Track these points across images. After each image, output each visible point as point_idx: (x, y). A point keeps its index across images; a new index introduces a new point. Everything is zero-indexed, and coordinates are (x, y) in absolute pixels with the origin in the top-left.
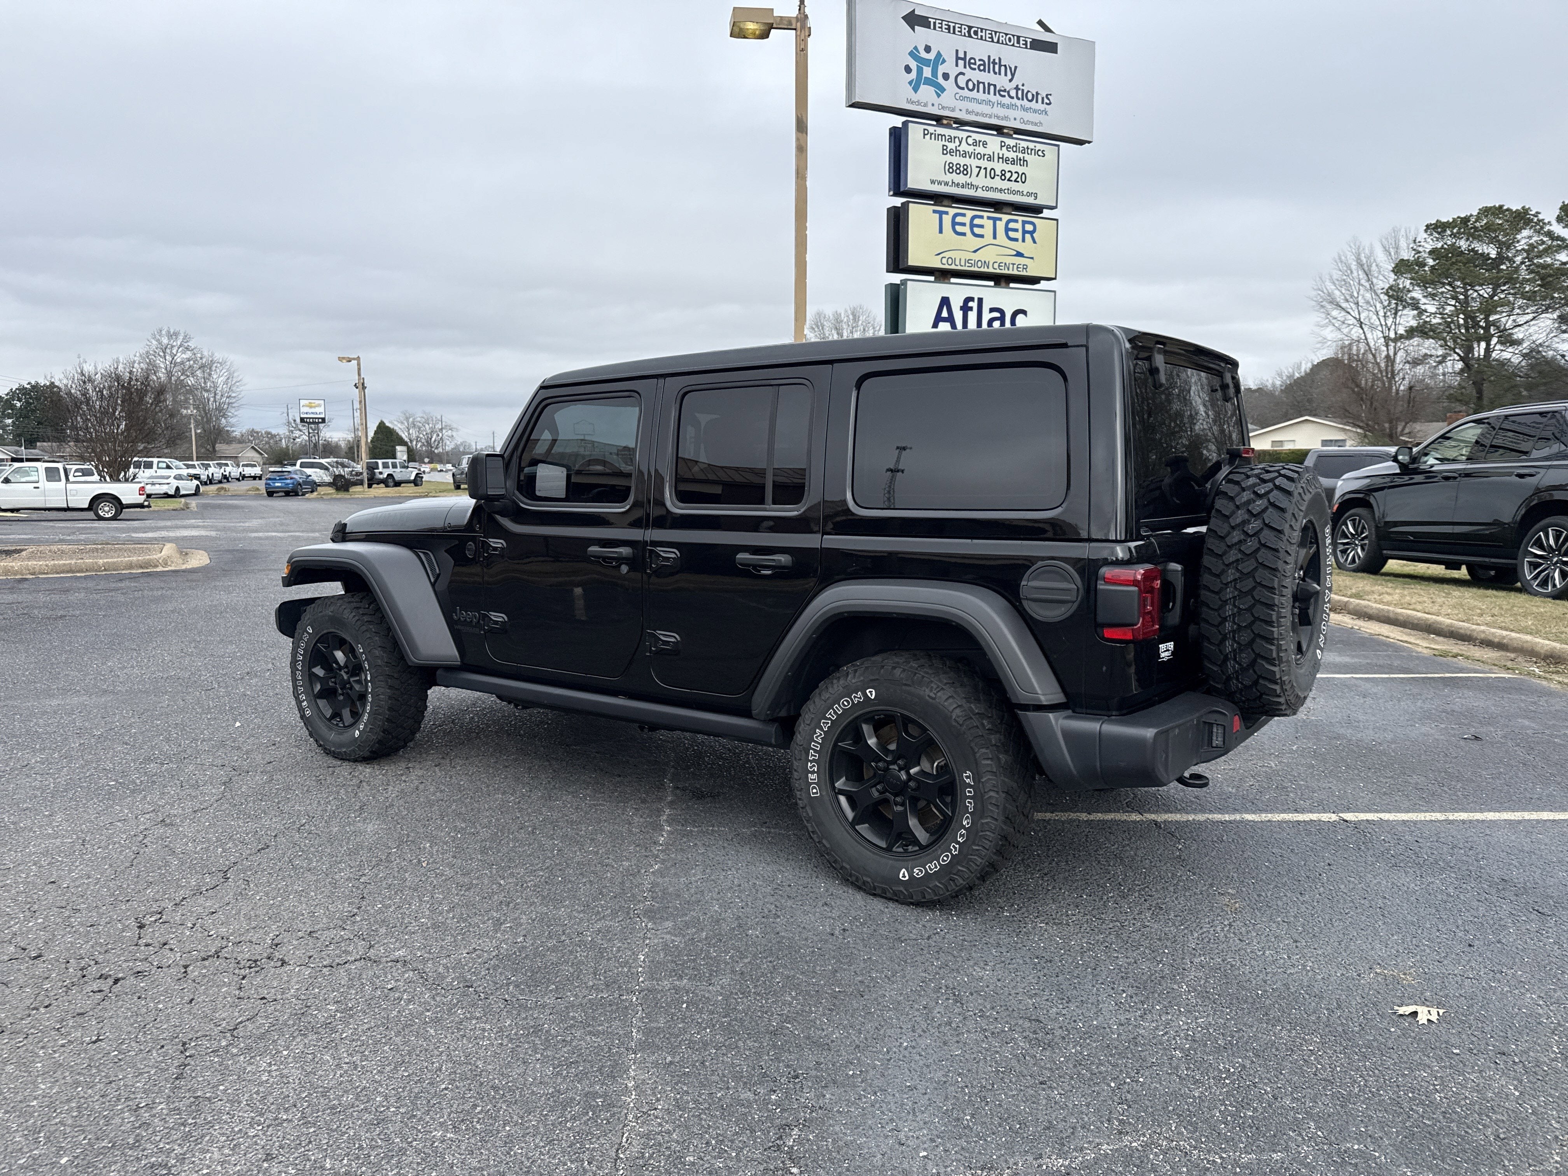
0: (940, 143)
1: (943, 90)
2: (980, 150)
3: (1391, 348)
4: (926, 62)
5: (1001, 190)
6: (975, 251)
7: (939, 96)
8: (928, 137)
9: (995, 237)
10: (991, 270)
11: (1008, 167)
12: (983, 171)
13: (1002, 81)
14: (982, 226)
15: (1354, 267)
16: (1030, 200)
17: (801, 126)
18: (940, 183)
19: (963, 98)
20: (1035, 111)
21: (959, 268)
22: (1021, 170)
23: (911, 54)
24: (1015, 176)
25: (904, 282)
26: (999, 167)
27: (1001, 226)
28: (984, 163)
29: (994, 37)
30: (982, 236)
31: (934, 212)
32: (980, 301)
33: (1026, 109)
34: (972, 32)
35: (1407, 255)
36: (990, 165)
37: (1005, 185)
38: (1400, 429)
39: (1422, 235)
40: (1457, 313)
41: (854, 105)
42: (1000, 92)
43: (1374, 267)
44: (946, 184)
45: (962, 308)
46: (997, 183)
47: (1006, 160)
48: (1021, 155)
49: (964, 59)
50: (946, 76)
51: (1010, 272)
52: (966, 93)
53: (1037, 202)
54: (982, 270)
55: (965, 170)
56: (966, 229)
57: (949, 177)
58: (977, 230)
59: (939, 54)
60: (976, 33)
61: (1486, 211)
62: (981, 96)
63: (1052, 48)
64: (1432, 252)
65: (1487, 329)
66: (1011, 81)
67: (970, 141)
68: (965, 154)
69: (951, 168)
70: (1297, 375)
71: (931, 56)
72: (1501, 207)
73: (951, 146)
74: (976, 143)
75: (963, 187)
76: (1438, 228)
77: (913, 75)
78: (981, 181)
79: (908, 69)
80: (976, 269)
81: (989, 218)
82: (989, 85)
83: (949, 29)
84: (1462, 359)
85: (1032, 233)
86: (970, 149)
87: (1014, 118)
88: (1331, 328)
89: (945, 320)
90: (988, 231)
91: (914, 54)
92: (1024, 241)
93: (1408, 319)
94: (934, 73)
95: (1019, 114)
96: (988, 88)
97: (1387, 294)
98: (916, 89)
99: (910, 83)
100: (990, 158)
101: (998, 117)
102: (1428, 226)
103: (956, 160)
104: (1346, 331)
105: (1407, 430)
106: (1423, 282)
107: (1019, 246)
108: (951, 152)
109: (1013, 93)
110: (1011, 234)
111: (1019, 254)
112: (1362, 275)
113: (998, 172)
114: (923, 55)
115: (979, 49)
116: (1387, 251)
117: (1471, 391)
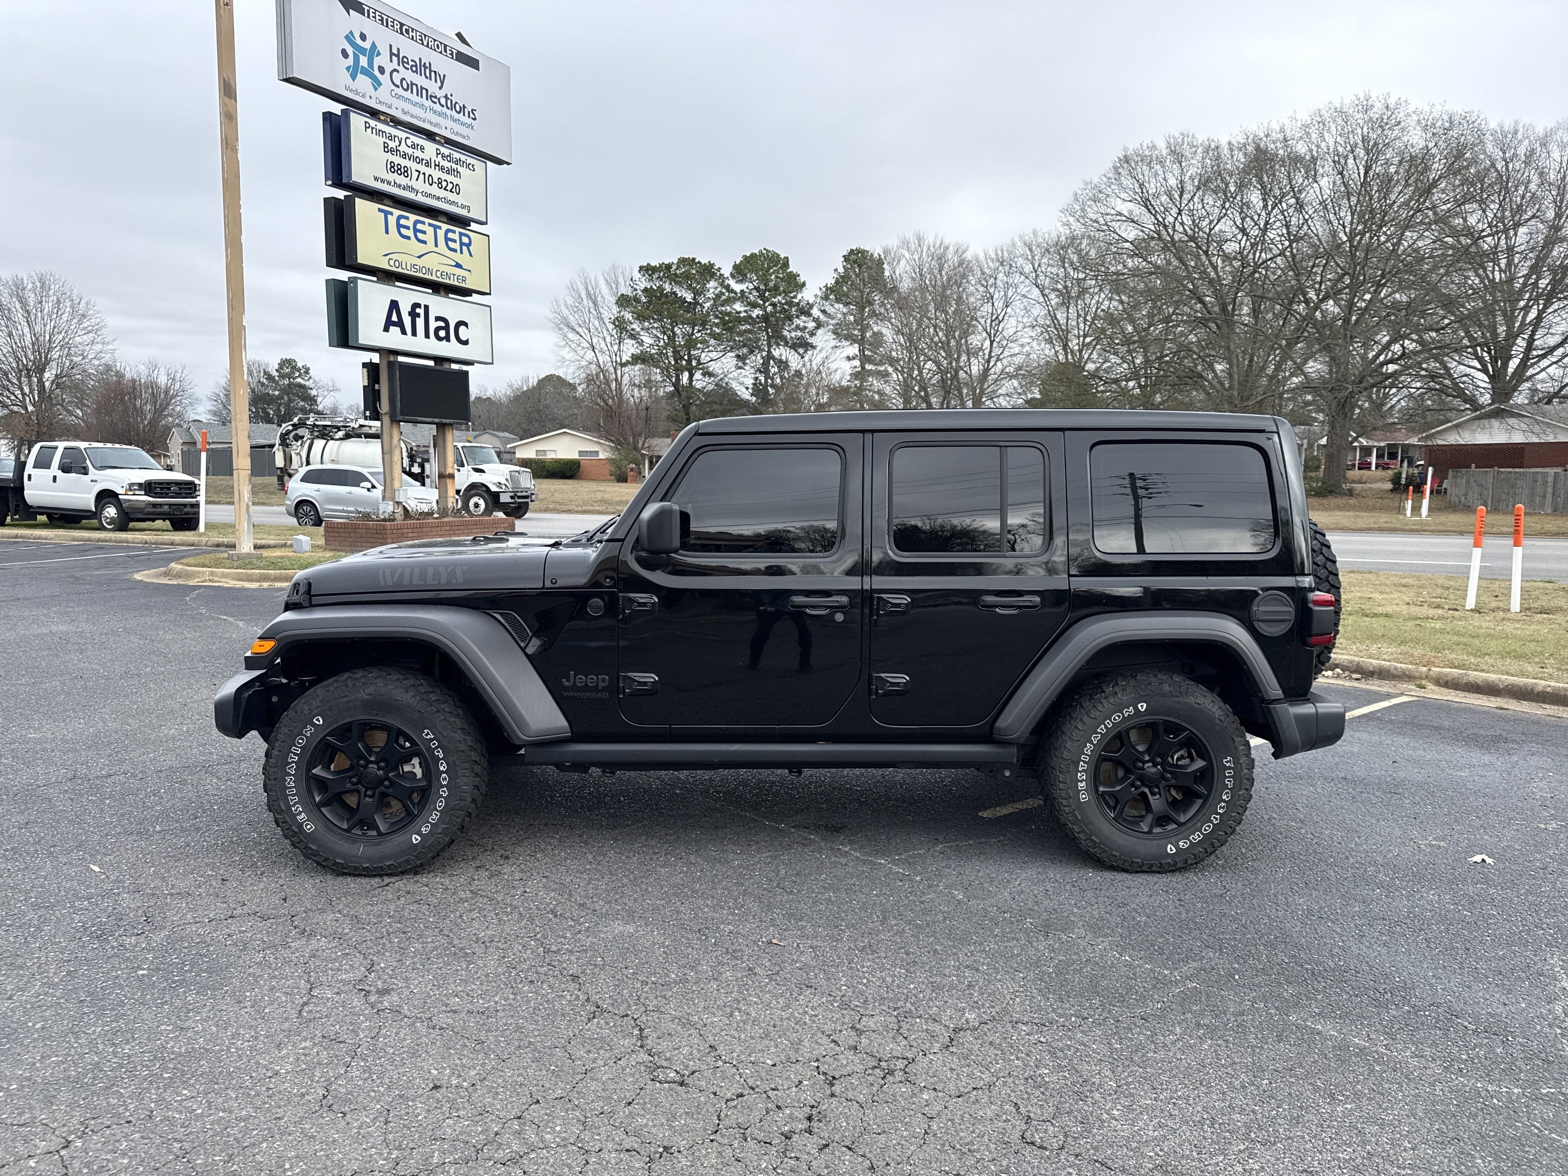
0: (381, 140)
1: (380, 84)
2: (418, 153)
3: (619, 372)
4: (363, 51)
5: (438, 198)
6: (419, 257)
7: (376, 89)
8: (369, 130)
9: (436, 245)
10: (434, 278)
11: (444, 176)
12: (422, 176)
13: (433, 87)
14: (424, 232)
15: (584, 296)
16: (463, 212)
17: (228, 90)
18: (383, 181)
19: (399, 97)
20: (463, 124)
21: (405, 272)
22: (456, 181)
23: (347, 37)
24: (450, 187)
25: (354, 280)
26: (437, 174)
27: (441, 234)
28: (422, 168)
29: (423, 39)
30: (425, 242)
31: (380, 210)
32: (426, 308)
33: (455, 120)
34: (403, 30)
35: (628, 292)
36: (428, 171)
37: (442, 193)
38: (640, 445)
39: (637, 276)
40: (666, 345)
41: (288, 80)
42: (431, 97)
43: (599, 299)
44: (389, 183)
45: (410, 314)
46: (434, 190)
47: (442, 169)
48: (454, 166)
49: (398, 56)
50: (382, 70)
51: (451, 282)
52: (400, 91)
53: (470, 215)
54: (426, 276)
55: (404, 172)
56: (410, 233)
57: (392, 177)
58: (420, 235)
59: (374, 46)
60: (407, 31)
61: (683, 261)
62: (414, 97)
63: (473, 63)
64: (645, 290)
65: (689, 361)
66: (441, 88)
67: (409, 142)
68: (405, 156)
69: (393, 168)
70: (525, 388)
71: (367, 45)
72: (694, 259)
73: (392, 144)
74: (414, 146)
75: (404, 189)
76: (648, 270)
77: (350, 61)
78: (420, 185)
79: (345, 54)
80: (421, 275)
81: (430, 225)
82: (422, 88)
83: (382, 20)
84: (674, 385)
85: (468, 245)
86: (410, 151)
87: (446, 127)
88: (568, 348)
89: (395, 324)
90: (429, 237)
91: (349, 38)
92: (461, 252)
93: (630, 348)
94: (371, 63)
95: (450, 124)
96: (421, 91)
97: (614, 323)
98: (354, 77)
99: (348, 69)
100: (428, 164)
101: (431, 123)
102: (641, 268)
103: (397, 160)
104: (582, 353)
105: (646, 445)
106: (641, 317)
107: (457, 256)
108: (392, 151)
109: (443, 101)
110: (451, 244)
111: (458, 266)
112: (591, 305)
113: (435, 180)
114: (359, 41)
115: (412, 50)
116: (608, 283)
117: (682, 414)
